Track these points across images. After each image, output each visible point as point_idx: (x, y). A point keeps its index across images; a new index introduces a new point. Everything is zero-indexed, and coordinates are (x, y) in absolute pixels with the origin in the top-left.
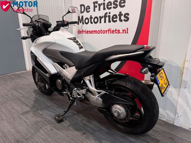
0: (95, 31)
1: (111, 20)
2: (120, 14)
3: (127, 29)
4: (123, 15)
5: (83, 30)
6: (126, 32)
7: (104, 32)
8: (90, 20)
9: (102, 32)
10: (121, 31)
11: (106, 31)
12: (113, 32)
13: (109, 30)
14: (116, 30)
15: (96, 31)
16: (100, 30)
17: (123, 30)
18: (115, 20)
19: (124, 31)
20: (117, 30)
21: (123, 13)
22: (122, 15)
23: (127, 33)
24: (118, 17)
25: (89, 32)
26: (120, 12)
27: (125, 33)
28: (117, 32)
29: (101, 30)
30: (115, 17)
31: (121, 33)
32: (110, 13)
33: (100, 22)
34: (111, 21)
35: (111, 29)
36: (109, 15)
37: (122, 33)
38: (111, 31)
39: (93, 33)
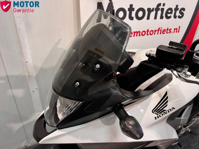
0: (137, 32)
1: (164, 15)
3: (179, 27)
6: (178, 31)
7: (153, 32)
8: (128, 13)
9: (149, 33)
10: (173, 30)
11: (155, 31)
12: (164, 32)
13: (158, 30)
14: (168, 29)
15: (139, 32)
17: (175, 29)
18: (169, 15)
19: (176, 30)
20: (169, 29)
21: (180, 7)
23: (179, 32)
27: (176, 32)
29: (148, 31)
31: (172, 32)
33: (148, 18)
34: (164, 17)
35: (162, 28)
37: (173, 32)
38: (161, 30)
39: (133, 35)
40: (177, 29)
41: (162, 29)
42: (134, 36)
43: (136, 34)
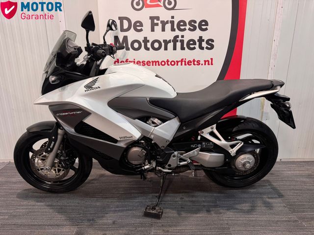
0: (156, 62)
1: (185, 46)
2: (201, 40)
3: (212, 59)
4: (205, 41)
6: (210, 63)
7: (174, 63)
8: (143, 44)
9: (169, 63)
10: (202, 62)
11: (178, 62)
12: (189, 63)
13: (182, 61)
14: (194, 61)
15: (158, 62)
16: (166, 61)
17: (205, 61)
18: (192, 46)
19: (207, 63)
20: (196, 60)
21: (205, 38)
22: (203, 40)
23: (212, 64)
24: (197, 43)
25: (142, 64)
26: (201, 37)
27: (209, 64)
28: (196, 63)
29: (168, 61)
30: (191, 42)
31: (202, 64)
32: (183, 36)
33: (166, 49)
34: (186, 49)
35: (185, 59)
37: (204, 64)
38: (185, 61)
39: (151, 64)
40: (208, 61)
41: (187, 61)
42: (153, 65)
43: (154, 63)
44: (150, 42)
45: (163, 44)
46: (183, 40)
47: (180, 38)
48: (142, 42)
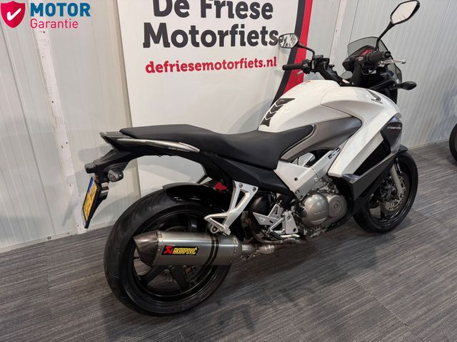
0: (208, 64)
2: (264, 32)
3: (275, 58)
4: (269, 32)
5: (167, 62)
6: (273, 63)
7: (232, 65)
9: (226, 66)
10: (265, 63)
11: (237, 63)
12: (250, 64)
13: (241, 62)
14: (256, 61)
15: (211, 64)
16: (221, 62)
17: (268, 61)
18: (254, 41)
19: (270, 63)
20: (258, 60)
21: (269, 30)
22: (267, 32)
23: (275, 65)
24: (260, 36)
25: (188, 68)
26: (264, 28)
27: (272, 65)
28: (258, 64)
29: (224, 62)
30: (253, 35)
32: (243, 26)
34: (247, 43)
35: (246, 59)
36: (242, 29)
37: (266, 65)
38: (246, 62)
39: (202, 68)
40: (271, 61)
41: (248, 61)
42: (204, 69)
43: (206, 66)
44: (201, 33)
45: (218, 37)
46: (243, 31)
47: (239, 29)
48: (188, 33)
